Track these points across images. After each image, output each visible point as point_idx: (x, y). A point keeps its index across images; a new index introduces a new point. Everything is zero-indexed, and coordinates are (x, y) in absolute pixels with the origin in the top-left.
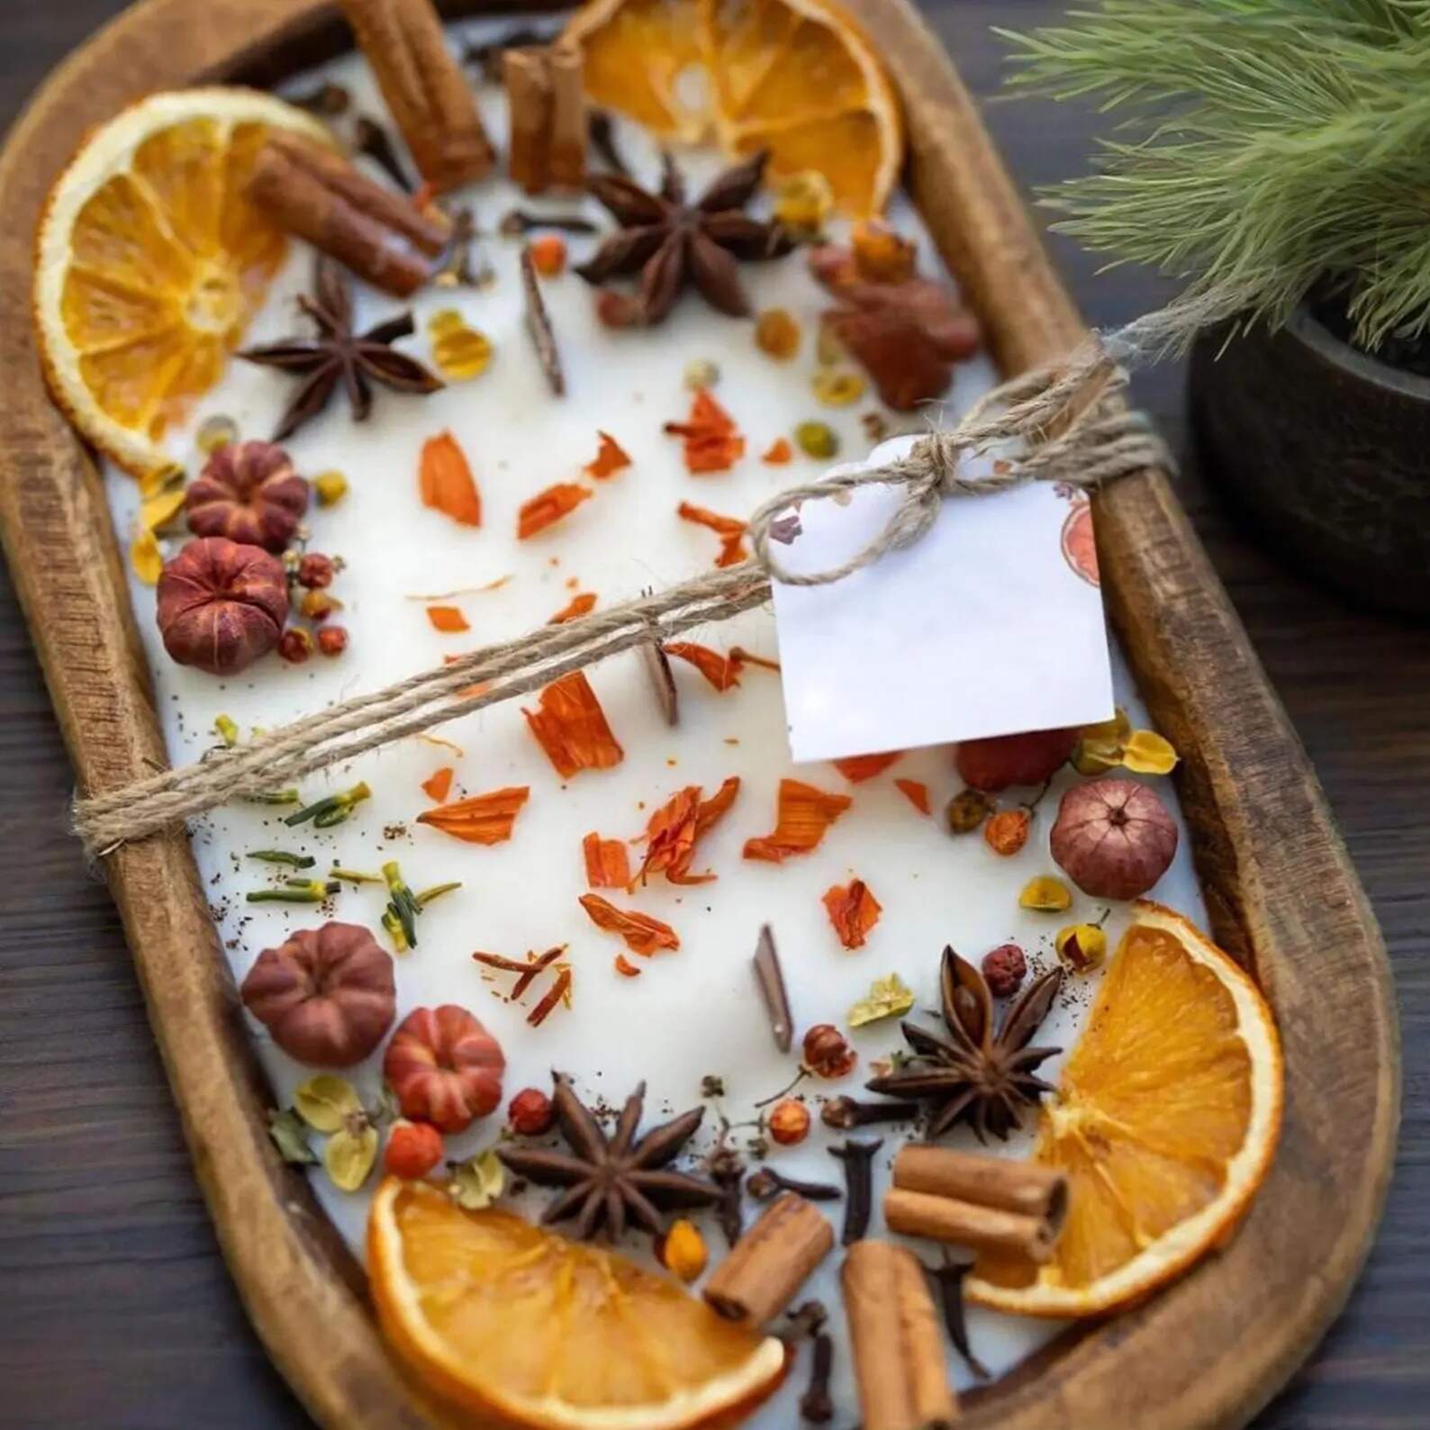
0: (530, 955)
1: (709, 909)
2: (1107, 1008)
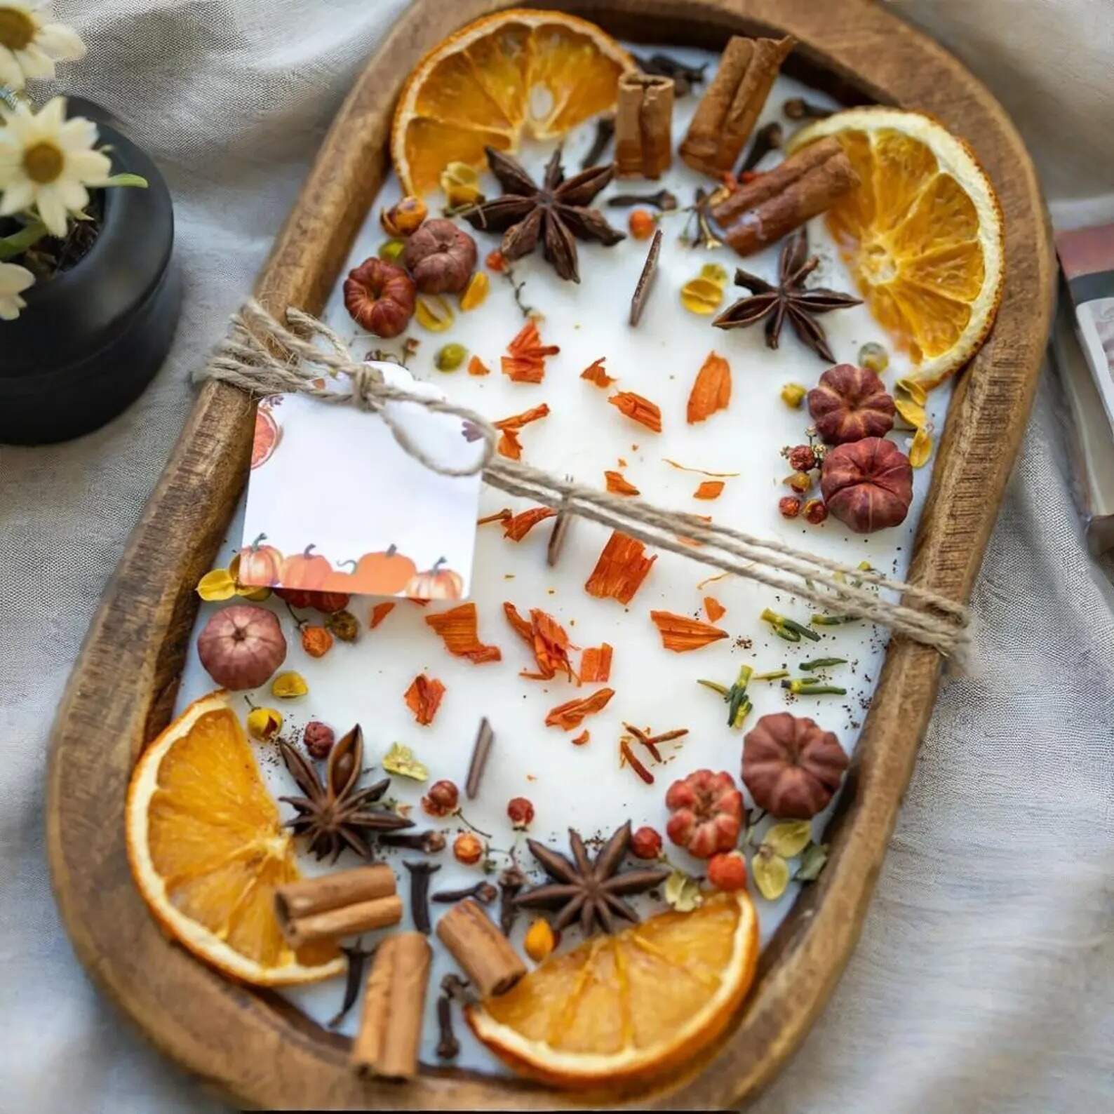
0: (648, 730)
1: (525, 697)
2: (247, 767)
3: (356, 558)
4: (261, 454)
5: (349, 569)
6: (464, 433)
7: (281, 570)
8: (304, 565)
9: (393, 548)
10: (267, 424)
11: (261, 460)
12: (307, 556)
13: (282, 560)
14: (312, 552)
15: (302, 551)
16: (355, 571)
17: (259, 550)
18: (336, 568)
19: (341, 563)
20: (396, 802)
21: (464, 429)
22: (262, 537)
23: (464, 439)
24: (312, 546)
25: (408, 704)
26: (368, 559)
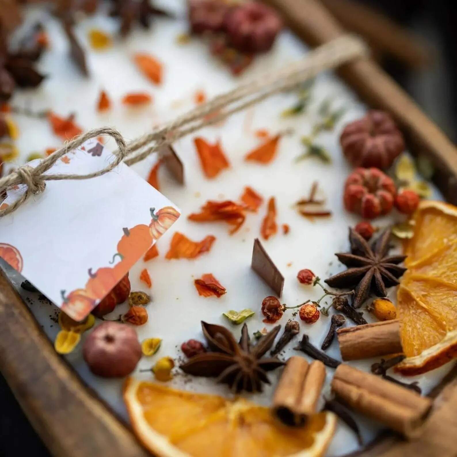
3: (116, 252)
4: (16, 262)
5: (118, 259)
6: (94, 155)
7: (90, 295)
8: (96, 281)
9: (125, 230)
10: (3, 248)
11: (20, 265)
12: (93, 276)
13: (85, 291)
14: (94, 272)
15: (88, 277)
16: (122, 257)
17: (69, 299)
18: (112, 266)
19: (112, 261)
20: (258, 332)
21: (91, 153)
22: (63, 293)
23: (96, 157)
24: (90, 271)
25: (206, 296)
26: (121, 246)
